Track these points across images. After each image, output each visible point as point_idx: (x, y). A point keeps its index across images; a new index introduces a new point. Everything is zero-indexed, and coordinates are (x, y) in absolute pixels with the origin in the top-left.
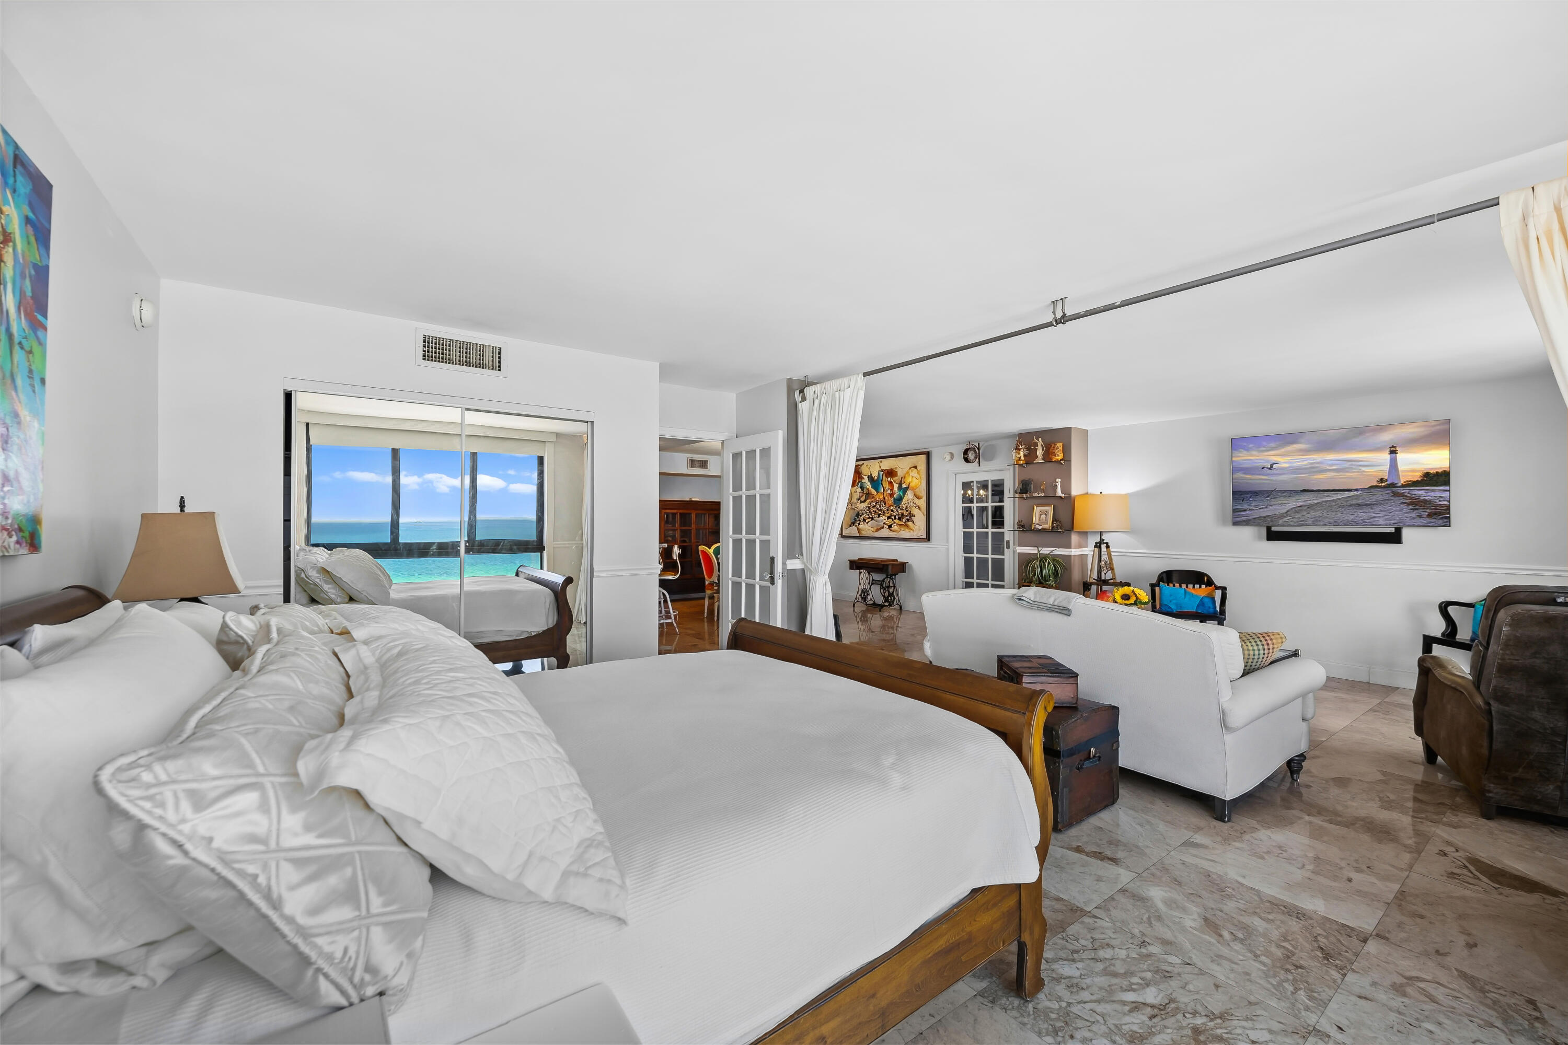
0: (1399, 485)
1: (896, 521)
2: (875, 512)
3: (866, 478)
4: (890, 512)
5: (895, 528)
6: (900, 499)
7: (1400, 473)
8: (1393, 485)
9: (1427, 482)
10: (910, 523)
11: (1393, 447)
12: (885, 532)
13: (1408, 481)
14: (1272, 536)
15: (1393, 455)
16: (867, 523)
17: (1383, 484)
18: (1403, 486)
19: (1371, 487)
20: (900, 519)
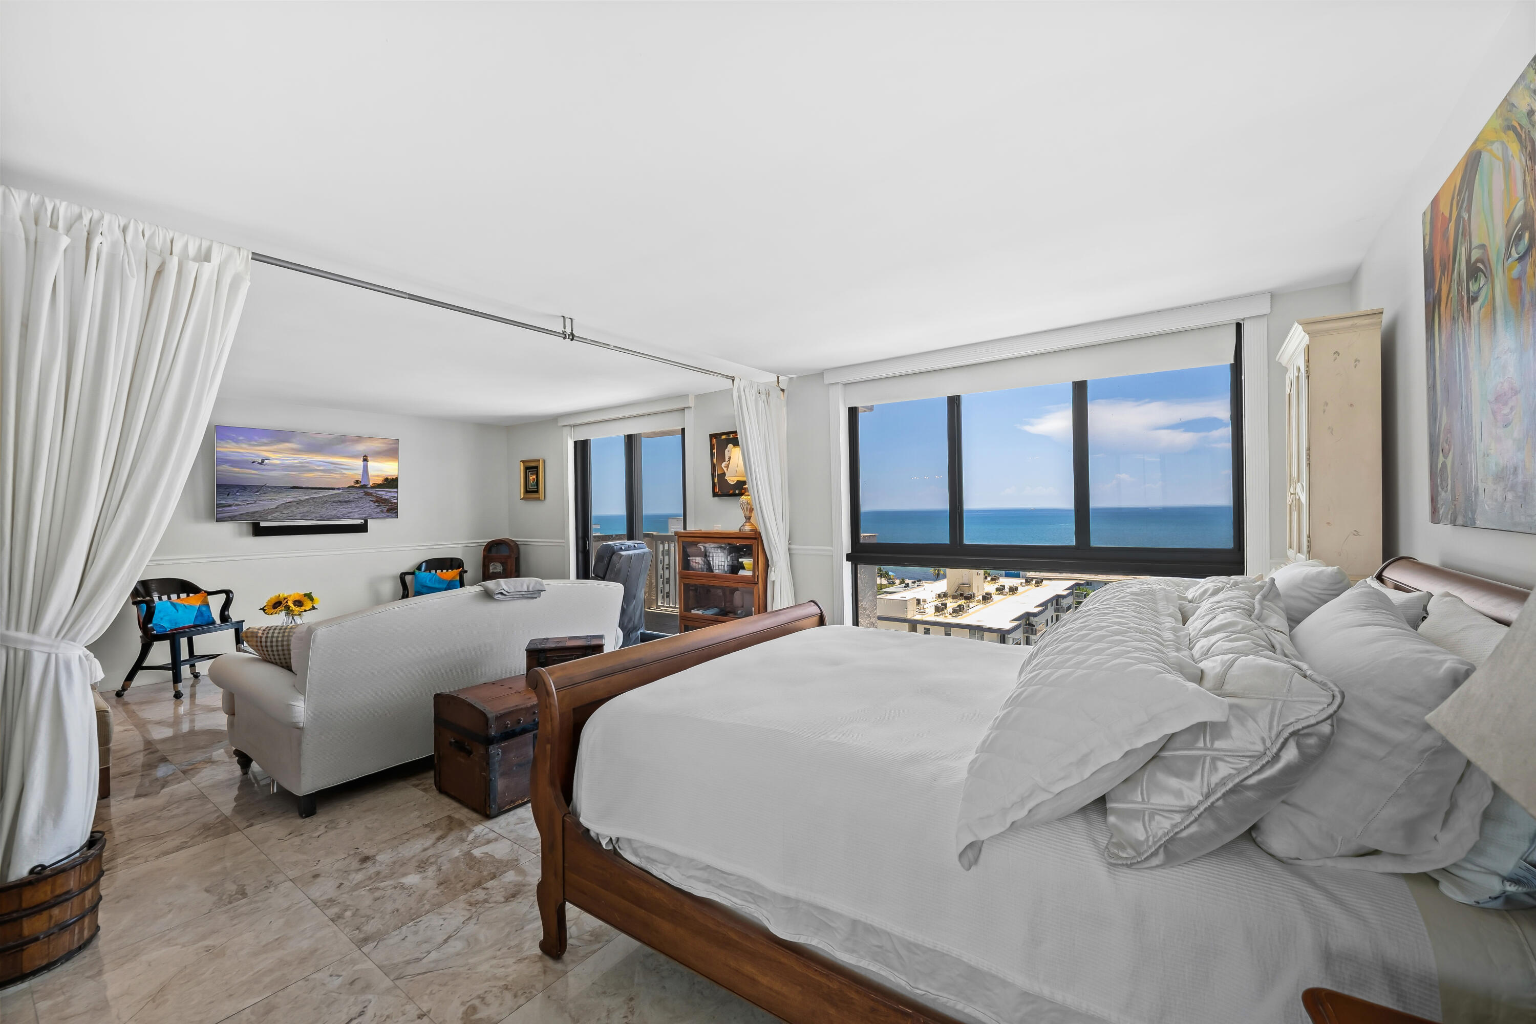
0: (369, 486)
7: (370, 477)
8: (364, 486)
9: (387, 485)
11: (365, 456)
13: (375, 484)
14: (259, 531)
15: (365, 462)
17: (358, 485)
18: (372, 487)
19: (350, 487)
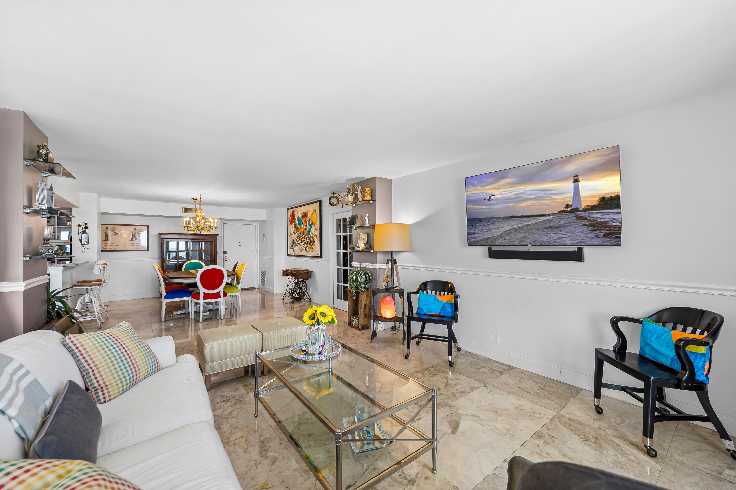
0: (581, 209)
1: (308, 245)
2: (300, 240)
3: (296, 218)
4: (306, 240)
5: (308, 249)
6: (309, 231)
7: (582, 199)
8: (576, 210)
9: (603, 206)
10: (313, 246)
11: (576, 176)
12: (304, 253)
13: (588, 206)
14: (493, 255)
15: (576, 183)
16: (297, 247)
17: (569, 209)
18: (584, 210)
19: (560, 212)
20: (309, 244)
